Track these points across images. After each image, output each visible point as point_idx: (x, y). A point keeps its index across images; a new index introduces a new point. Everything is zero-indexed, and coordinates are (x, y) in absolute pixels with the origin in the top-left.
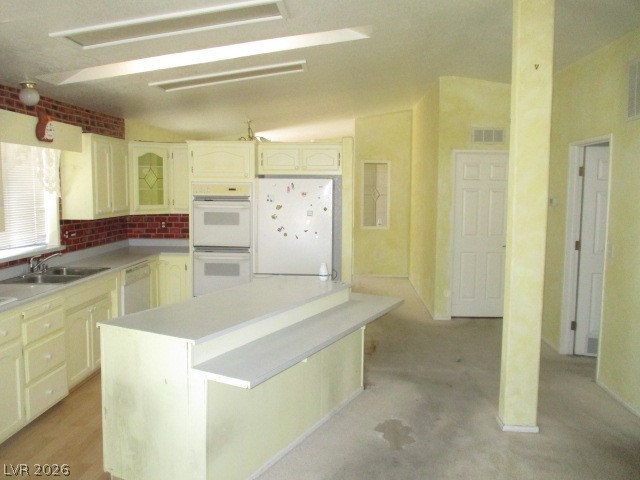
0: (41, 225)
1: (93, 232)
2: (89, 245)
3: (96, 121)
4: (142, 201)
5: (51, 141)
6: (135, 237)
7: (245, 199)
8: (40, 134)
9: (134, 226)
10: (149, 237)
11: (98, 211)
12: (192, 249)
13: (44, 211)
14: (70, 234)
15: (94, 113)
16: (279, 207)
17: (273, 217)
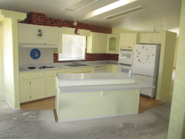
0: (81, 54)
1: (97, 57)
2: (95, 60)
3: (101, 29)
4: (110, 50)
5: (79, 34)
6: (112, 60)
7: (131, 50)
8: (76, 32)
9: (112, 57)
10: (115, 60)
11: (93, 51)
12: (119, 64)
13: (82, 51)
14: (89, 57)
15: (100, 27)
16: (139, 53)
17: (137, 56)
